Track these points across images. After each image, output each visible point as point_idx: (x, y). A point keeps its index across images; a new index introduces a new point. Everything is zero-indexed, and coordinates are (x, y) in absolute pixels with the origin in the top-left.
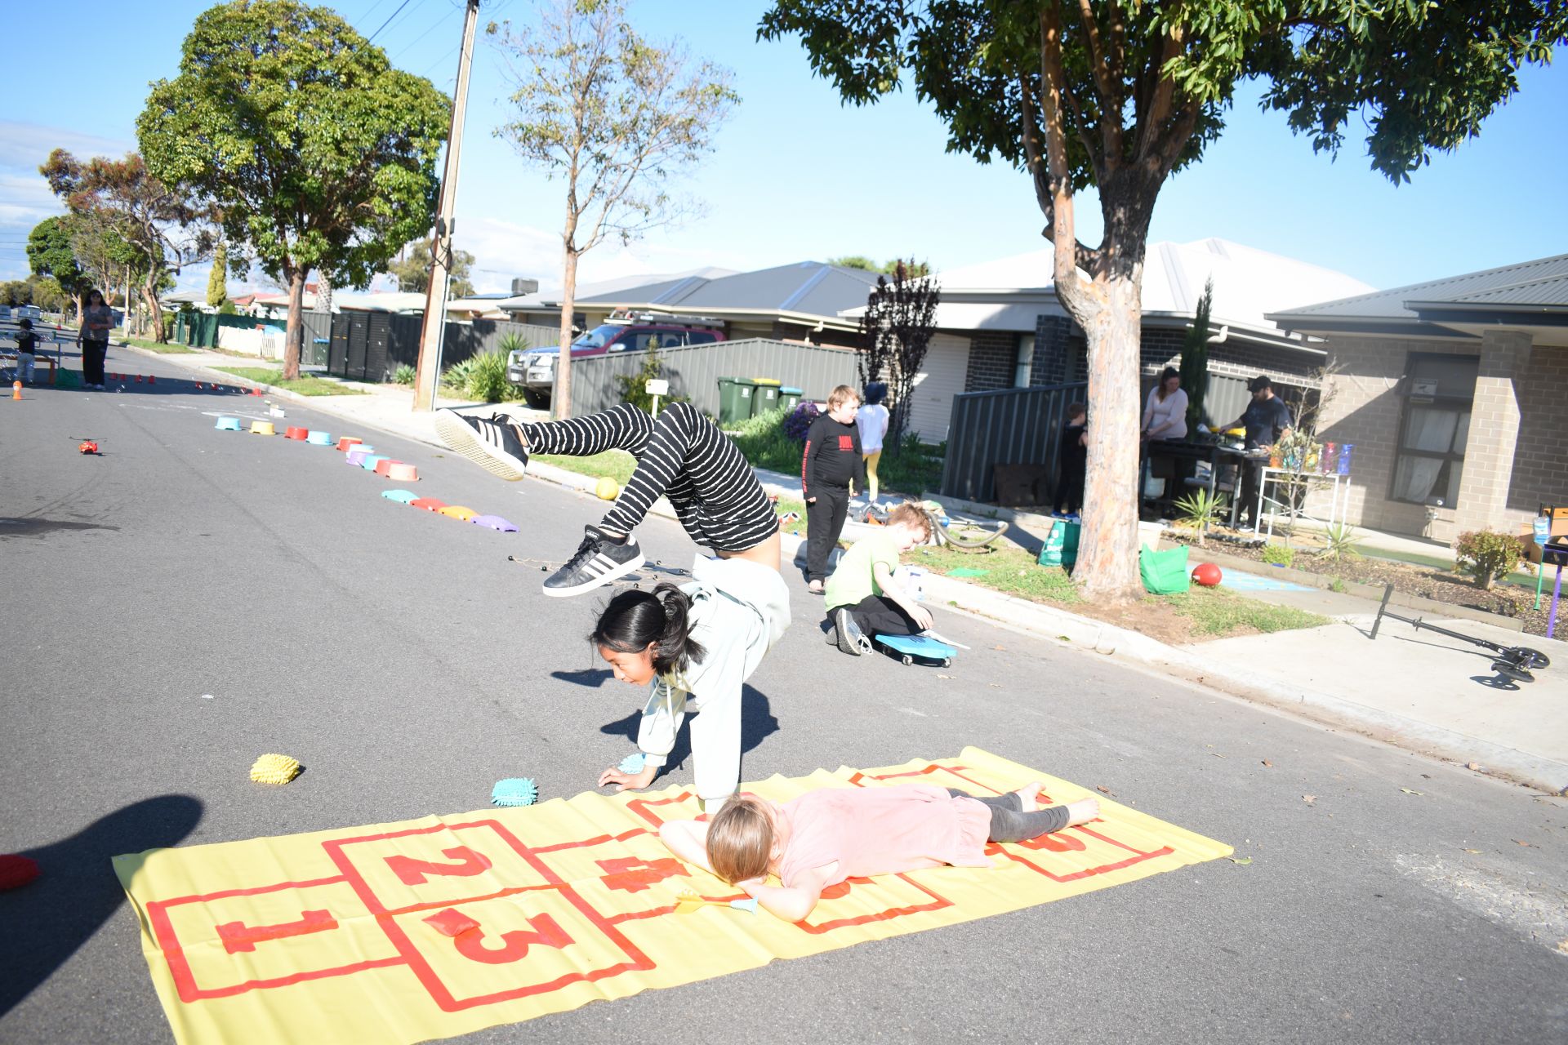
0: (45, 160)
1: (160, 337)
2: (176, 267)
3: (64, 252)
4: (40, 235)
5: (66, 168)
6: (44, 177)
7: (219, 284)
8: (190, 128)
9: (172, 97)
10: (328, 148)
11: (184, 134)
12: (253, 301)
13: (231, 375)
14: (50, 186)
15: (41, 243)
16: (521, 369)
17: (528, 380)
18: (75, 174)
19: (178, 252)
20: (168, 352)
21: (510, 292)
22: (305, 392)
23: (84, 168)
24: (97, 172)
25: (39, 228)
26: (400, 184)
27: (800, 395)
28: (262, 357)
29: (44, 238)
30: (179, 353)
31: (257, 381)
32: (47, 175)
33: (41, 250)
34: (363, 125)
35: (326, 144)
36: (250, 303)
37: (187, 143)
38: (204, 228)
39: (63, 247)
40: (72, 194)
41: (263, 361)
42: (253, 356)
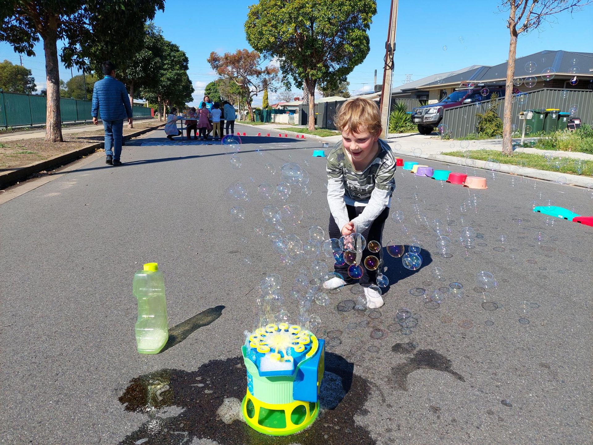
0: (208, 57)
1: (253, 120)
2: (256, 93)
3: (216, 94)
4: (208, 88)
5: (216, 59)
6: (208, 63)
7: (266, 100)
8: (267, 23)
9: (258, 12)
10: (326, 22)
11: (265, 25)
12: (278, 105)
13: (286, 131)
14: (211, 66)
15: (208, 92)
16: (420, 116)
17: (424, 121)
18: (219, 60)
19: (256, 87)
20: (256, 125)
21: (373, 90)
22: (322, 135)
23: (222, 58)
24: (226, 58)
25: (208, 86)
26: (357, 36)
27: (569, 116)
28: (289, 124)
29: (210, 89)
30: (260, 125)
31: (298, 132)
32: (210, 62)
33: (209, 94)
34: (340, 10)
35: (325, 21)
36: (277, 106)
37: (267, 29)
38: (264, 77)
39: (216, 92)
40: (219, 68)
41: (290, 125)
42: (286, 124)
